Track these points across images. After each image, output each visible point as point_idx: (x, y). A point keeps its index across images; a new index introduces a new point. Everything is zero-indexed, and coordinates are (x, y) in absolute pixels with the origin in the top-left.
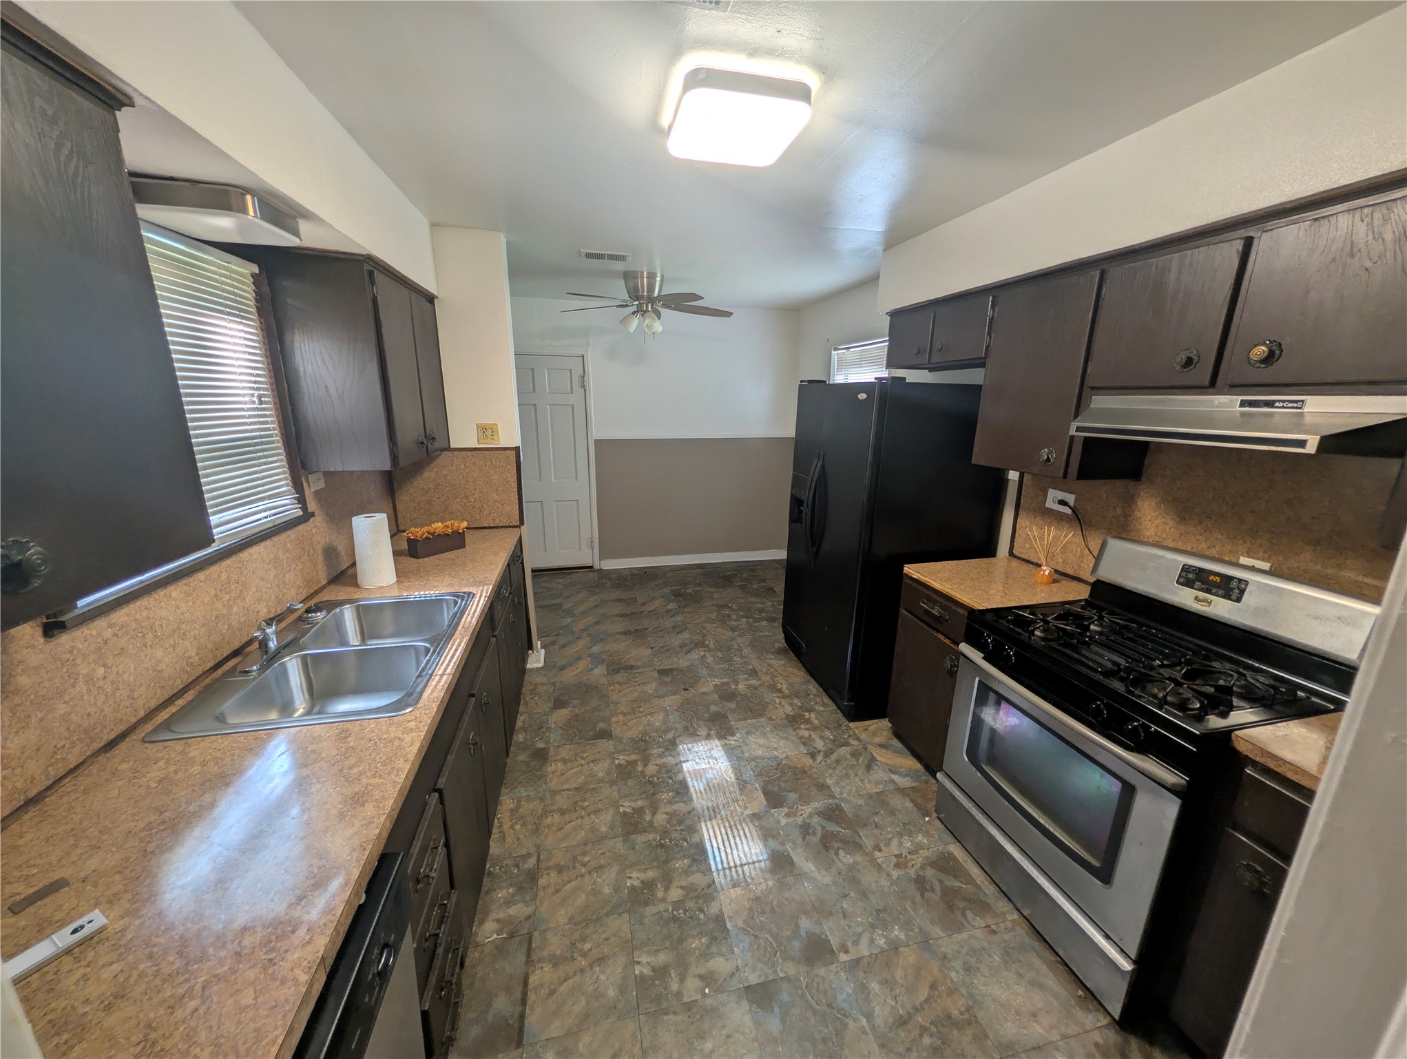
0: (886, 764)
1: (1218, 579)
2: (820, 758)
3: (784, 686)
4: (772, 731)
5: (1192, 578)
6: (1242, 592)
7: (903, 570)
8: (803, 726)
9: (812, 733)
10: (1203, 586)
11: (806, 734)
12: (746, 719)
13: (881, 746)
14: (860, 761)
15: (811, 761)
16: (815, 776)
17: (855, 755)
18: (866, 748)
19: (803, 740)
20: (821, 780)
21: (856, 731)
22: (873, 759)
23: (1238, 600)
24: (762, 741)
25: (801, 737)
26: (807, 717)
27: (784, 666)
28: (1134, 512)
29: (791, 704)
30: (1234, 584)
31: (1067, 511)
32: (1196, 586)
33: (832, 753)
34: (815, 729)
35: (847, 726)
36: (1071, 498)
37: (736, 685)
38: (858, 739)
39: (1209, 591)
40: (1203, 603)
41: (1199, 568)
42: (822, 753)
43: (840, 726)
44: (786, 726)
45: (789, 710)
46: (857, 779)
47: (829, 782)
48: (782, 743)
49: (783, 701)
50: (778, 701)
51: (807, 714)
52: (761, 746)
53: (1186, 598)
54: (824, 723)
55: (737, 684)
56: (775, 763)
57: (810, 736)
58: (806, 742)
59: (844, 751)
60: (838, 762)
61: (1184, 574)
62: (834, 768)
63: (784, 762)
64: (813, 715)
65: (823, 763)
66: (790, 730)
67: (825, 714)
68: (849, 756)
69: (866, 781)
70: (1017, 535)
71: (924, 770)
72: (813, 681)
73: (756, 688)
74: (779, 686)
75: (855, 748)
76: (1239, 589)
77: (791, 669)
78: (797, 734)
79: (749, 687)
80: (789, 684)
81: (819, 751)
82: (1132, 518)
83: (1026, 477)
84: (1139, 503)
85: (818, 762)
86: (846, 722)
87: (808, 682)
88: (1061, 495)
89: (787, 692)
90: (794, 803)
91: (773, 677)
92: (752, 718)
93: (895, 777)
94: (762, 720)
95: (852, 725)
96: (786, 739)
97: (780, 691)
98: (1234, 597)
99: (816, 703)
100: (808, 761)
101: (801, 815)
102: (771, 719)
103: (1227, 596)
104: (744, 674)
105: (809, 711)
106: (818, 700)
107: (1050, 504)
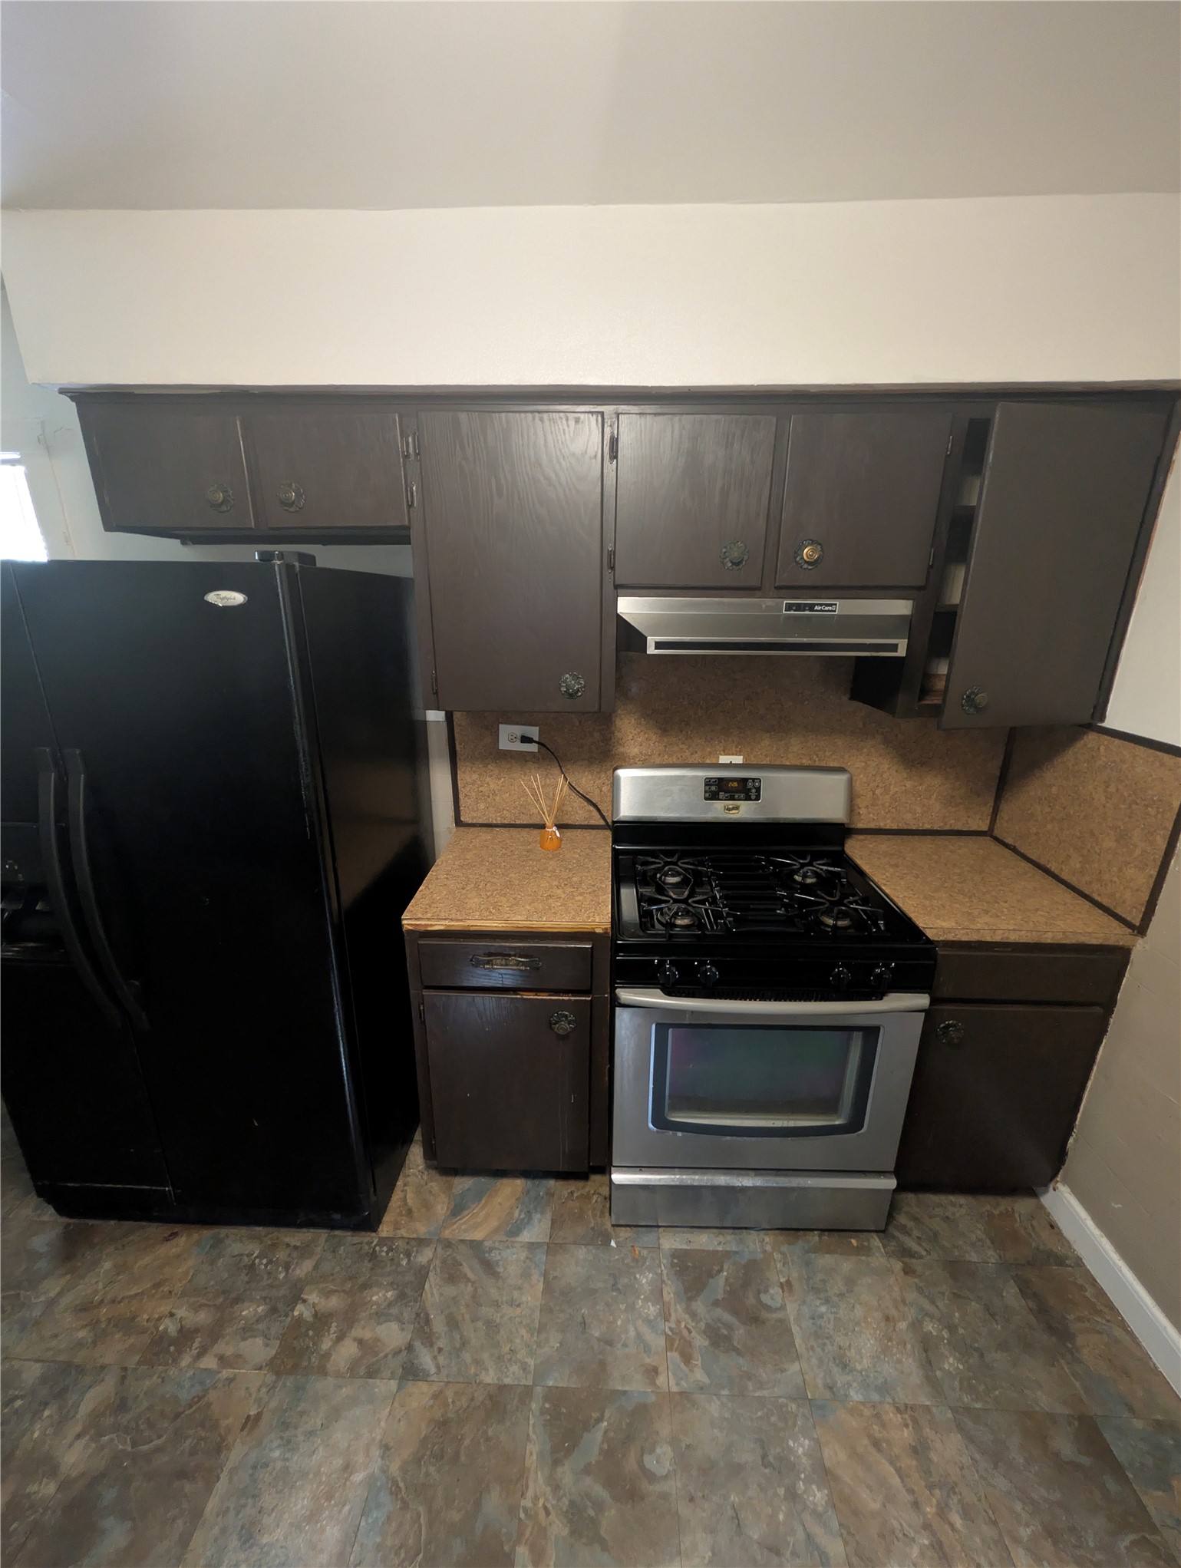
0: (496, 1231)
1: (736, 784)
2: (426, 1359)
3: (181, 1313)
4: (288, 1444)
5: (717, 789)
6: (758, 790)
7: (400, 926)
8: (326, 1345)
9: (357, 1332)
10: (727, 795)
11: (348, 1350)
12: (196, 1515)
13: (457, 1210)
14: (470, 1275)
15: (423, 1386)
16: (464, 1402)
17: (453, 1276)
18: (448, 1244)
19: (362, 1370)
20: (480, 1396)
21: (403, 1232)
22: (475, 1246)
23: (758, 798)
24: (300, 1503)
25: (353, 1370)
26: (308, 1315)
27: (120, 1269)
28: (614, 733)
29: (247, 1332)
30: (750, 784)
31: (533, 748)
32: (721, 797)
33: (428, 1322)
34: (349, 1318)
35: (383, 1241)
36: (534, 732)
37: (53, 1470)
38: (421, 1242)
39: (732, 798)
40: (734, 811)
41: (718, 778)
42: (417, 1344)
43: (373, 1256)
44: (299, 1389)
45: (258, 1350)
46: (506, 1309)
47: (490, 1377)
48: (340, 1436)
49: (221, 1347)
50: (209, 1362)
51: (299, 1310)
52: (313, 1516)
53: (719, 811)
54: (348, 1285)
55: (48, 1466)
56: (385, 1498)
57: (360, 1342)
58: (368, 1368)
59: (434, 1291)
60: (453, 1323)
61: (708, 788)
62: (464, 1343)
63: (395, 1468)
64: (313, 1297)
65: (441, 1359)
66: (320, 1385)
67: (326, 1267)
68: (450, 1291)
69: (516, 1294)
70: (461, 796)
71: (529, 1182)
72: (223, 1231)
73: (121, 1405)
74: (170, 1327)
75: (437, 1262)
76: (755, 788)
77: (147, 1259)
78: (338, 1375)
79: (95, 1427)
80: (184, 1294)
81: (410, 1348)
82: (613, 740)
83: (457, 716)
84: (618, 722)
85: (433, 1370)
86: (373, 1238)
87: (218, 1242)
88: (518, 730)
89: (203, 1317)
90: (513, 1510)
91: (127, 1324)
92: (209, 1490)
93: (526, 1236)
94: (235, 1455)
95: (385, 1230)
96: (335, 1414)
97: (186, 1336)
98: (753, 797)
99: (287, 1267)
100: (420, 1394)
101: (548, 1513)
102: (251, 1423)
103: (748, 798)
104: (36, 1414)
105: (296, 1298)
106: (281, 1255)
107: (504, 744)
